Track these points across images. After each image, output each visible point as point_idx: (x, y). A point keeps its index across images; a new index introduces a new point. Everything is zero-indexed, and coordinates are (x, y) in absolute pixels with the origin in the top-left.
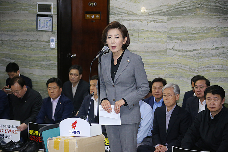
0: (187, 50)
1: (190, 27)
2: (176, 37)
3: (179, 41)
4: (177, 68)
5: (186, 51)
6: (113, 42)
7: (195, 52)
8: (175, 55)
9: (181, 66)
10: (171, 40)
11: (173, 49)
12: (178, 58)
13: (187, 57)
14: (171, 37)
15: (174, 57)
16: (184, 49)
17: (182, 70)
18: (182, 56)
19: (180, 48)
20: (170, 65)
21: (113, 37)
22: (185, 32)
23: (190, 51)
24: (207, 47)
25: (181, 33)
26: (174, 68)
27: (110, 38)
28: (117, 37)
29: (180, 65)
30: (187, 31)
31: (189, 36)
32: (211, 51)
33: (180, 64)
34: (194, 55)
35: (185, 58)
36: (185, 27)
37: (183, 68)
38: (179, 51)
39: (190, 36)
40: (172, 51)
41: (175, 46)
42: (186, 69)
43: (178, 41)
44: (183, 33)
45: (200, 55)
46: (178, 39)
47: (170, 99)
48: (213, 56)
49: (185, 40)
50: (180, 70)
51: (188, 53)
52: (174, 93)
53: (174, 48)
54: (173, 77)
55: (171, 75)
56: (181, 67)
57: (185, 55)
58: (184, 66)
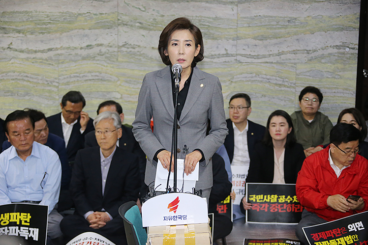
0: (37, 49)
1: (39, 12)
2: (14, 27)
3: (21, 35)
4: (19, 80)
5: (36, 52)
6: (181, 52)
7: (51, 53)
8: (13, 58)
9: (27, 76)
10: (6, 33)
11: (9, 48)
12: (20, 64)
13: (36, 62)
14: (4, 28)
15: (12, 61)
16: (30, 48)
17: (29, 83)
18: (27, 59)
19: (24, 47)
20: (4, 74)
21: (182, 44)
22: (31, 19)
23: (43, 51)
24: (72, 45)
25: (24, 21)
26: (13, 80)
27: (176, 44)
28: (188, 43)
29: (25, 75)
30: (34, 19)
31: (39, 26)
32: (79, 52)
33: (25, 72)
34: (50, 58)
35: (33, 63)
36: (31, 12)
37: (31, 80)
38: (22, 51)
39: (41, 26)
40: (8, 52)
41: (13, 43)
42: (35, 81)
43: (17, 35)
44: (27, 21)
45: (61, 58)
46: (19, 32)
47: (110, 137)
48: (84, 59)
49: (32, 33)
50: (25, 83)
51: (39, 55)
52: (115, 127)
53: (11, 47)
54: (12, 95)
55: (8, 91)
56: (26, 79)
57: (34, 58)
58: (33, 76)
